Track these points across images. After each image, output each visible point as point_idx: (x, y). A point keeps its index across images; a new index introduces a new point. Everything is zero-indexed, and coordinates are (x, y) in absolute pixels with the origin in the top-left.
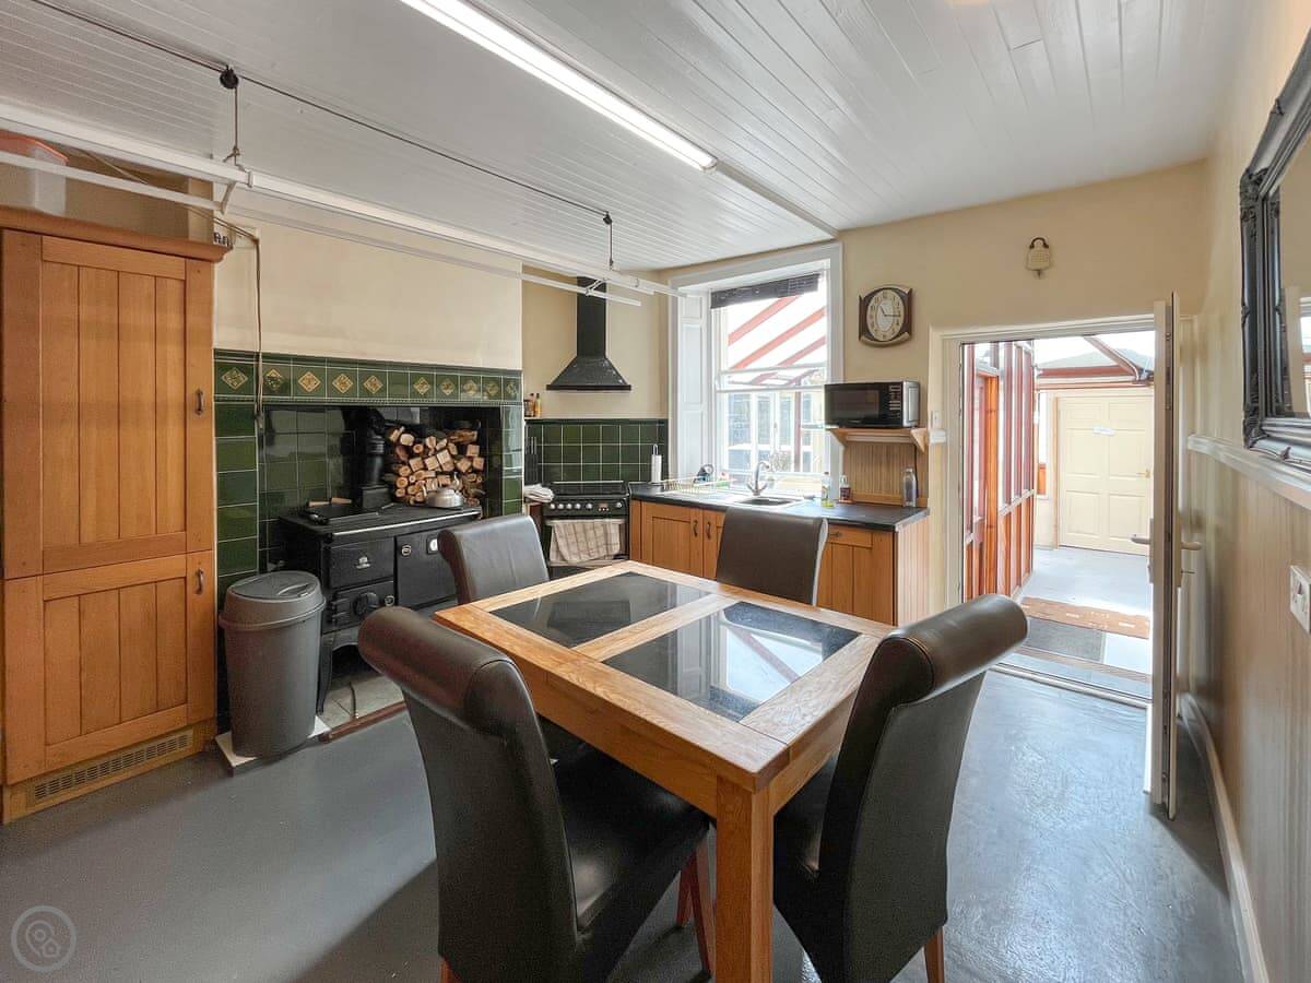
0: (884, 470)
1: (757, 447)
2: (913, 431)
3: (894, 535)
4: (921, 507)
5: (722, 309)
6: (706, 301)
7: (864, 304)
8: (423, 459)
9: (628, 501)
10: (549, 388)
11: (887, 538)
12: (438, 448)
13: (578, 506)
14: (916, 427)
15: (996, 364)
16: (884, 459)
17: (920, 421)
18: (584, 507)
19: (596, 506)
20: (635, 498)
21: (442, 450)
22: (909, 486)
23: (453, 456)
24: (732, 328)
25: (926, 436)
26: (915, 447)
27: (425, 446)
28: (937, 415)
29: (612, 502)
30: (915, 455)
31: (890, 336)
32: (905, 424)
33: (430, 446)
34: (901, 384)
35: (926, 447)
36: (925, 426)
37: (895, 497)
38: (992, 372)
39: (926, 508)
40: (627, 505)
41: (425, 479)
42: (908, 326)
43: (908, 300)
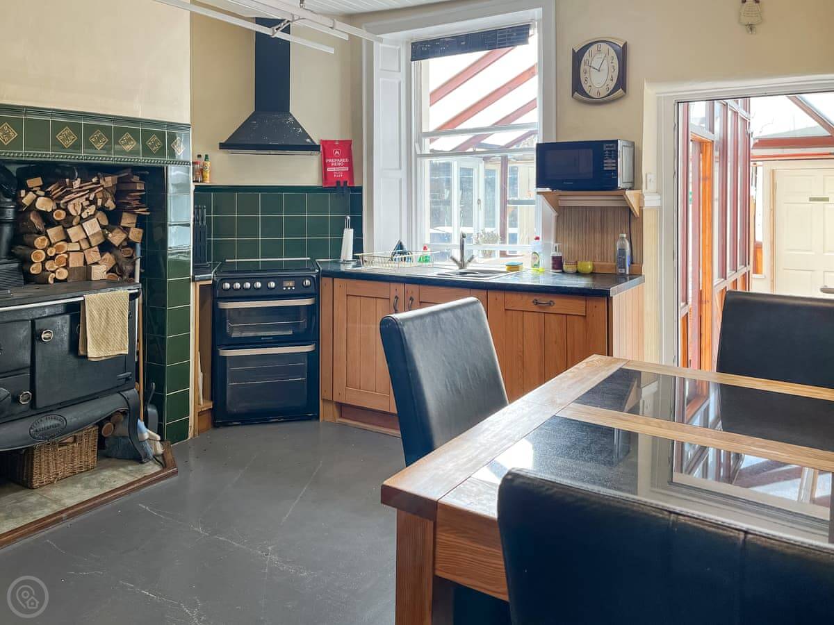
0: (598, 235)
1: (459, 230)
2: (627, 192)
3: (609, 300)
4: (636, 273)
5: (423, 61)
6: (405, 53)
7: (578, 57)
8: (65, 229)
9: (318, 277)
10: (223, 146)
11: (602, 305)
12: (84, 215)
13: (259, 285)
14: (630, 189)
15: (712, 130)
16: (598, 225)
17: (635, 184)
18: (265, 285)
19: (279, 285)
20: (326, 274)
21: (90, 217)
22: (622, 251)
23: (103, 227)
24: (433, 86)
25: (641, 199)
26: (629, 210)
27: (68, 214)
28: (652, 177)
29: (298, 280)
30: (629, 218)
31: (604, 93)
32: (620, 185)
33: (73, 213)
34: (616, 142)
35: (641, 211)
36: (640, 188)
37: (609, 264)
38: (707, 136)
39: (641, 275)
40: (316, 282)
41: (67, 252)
42: (622, 83)
43: (623, 54)
